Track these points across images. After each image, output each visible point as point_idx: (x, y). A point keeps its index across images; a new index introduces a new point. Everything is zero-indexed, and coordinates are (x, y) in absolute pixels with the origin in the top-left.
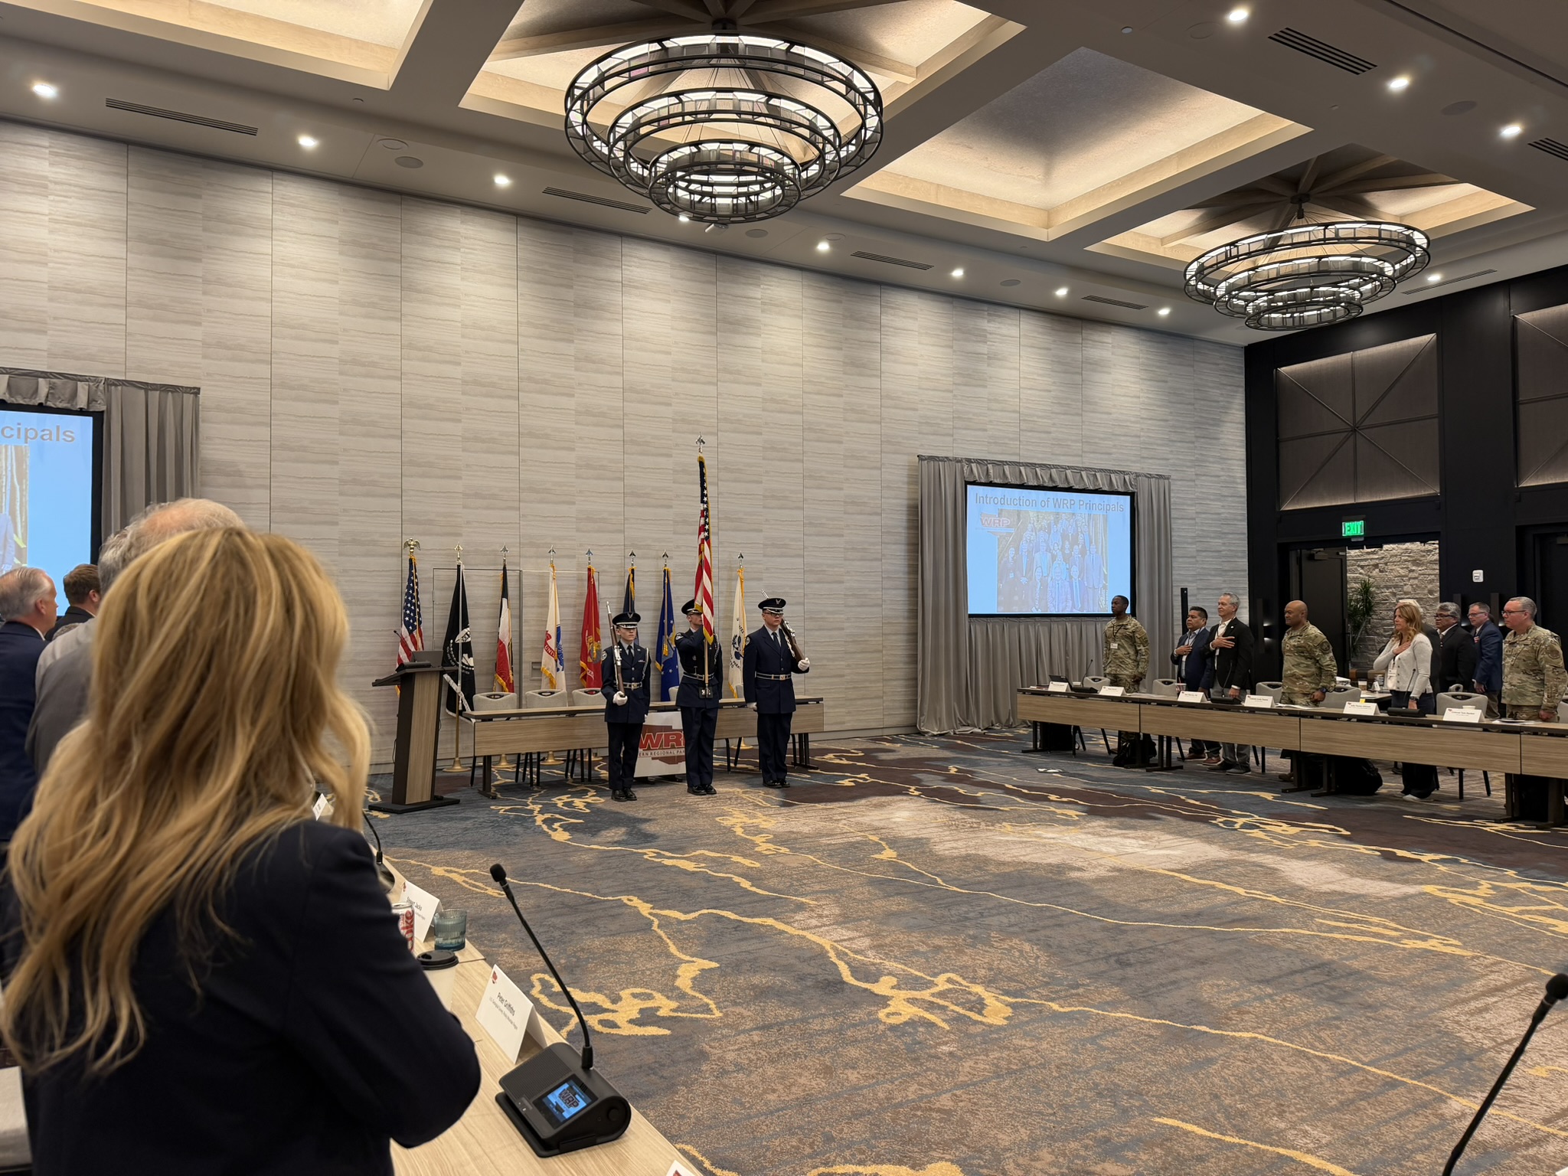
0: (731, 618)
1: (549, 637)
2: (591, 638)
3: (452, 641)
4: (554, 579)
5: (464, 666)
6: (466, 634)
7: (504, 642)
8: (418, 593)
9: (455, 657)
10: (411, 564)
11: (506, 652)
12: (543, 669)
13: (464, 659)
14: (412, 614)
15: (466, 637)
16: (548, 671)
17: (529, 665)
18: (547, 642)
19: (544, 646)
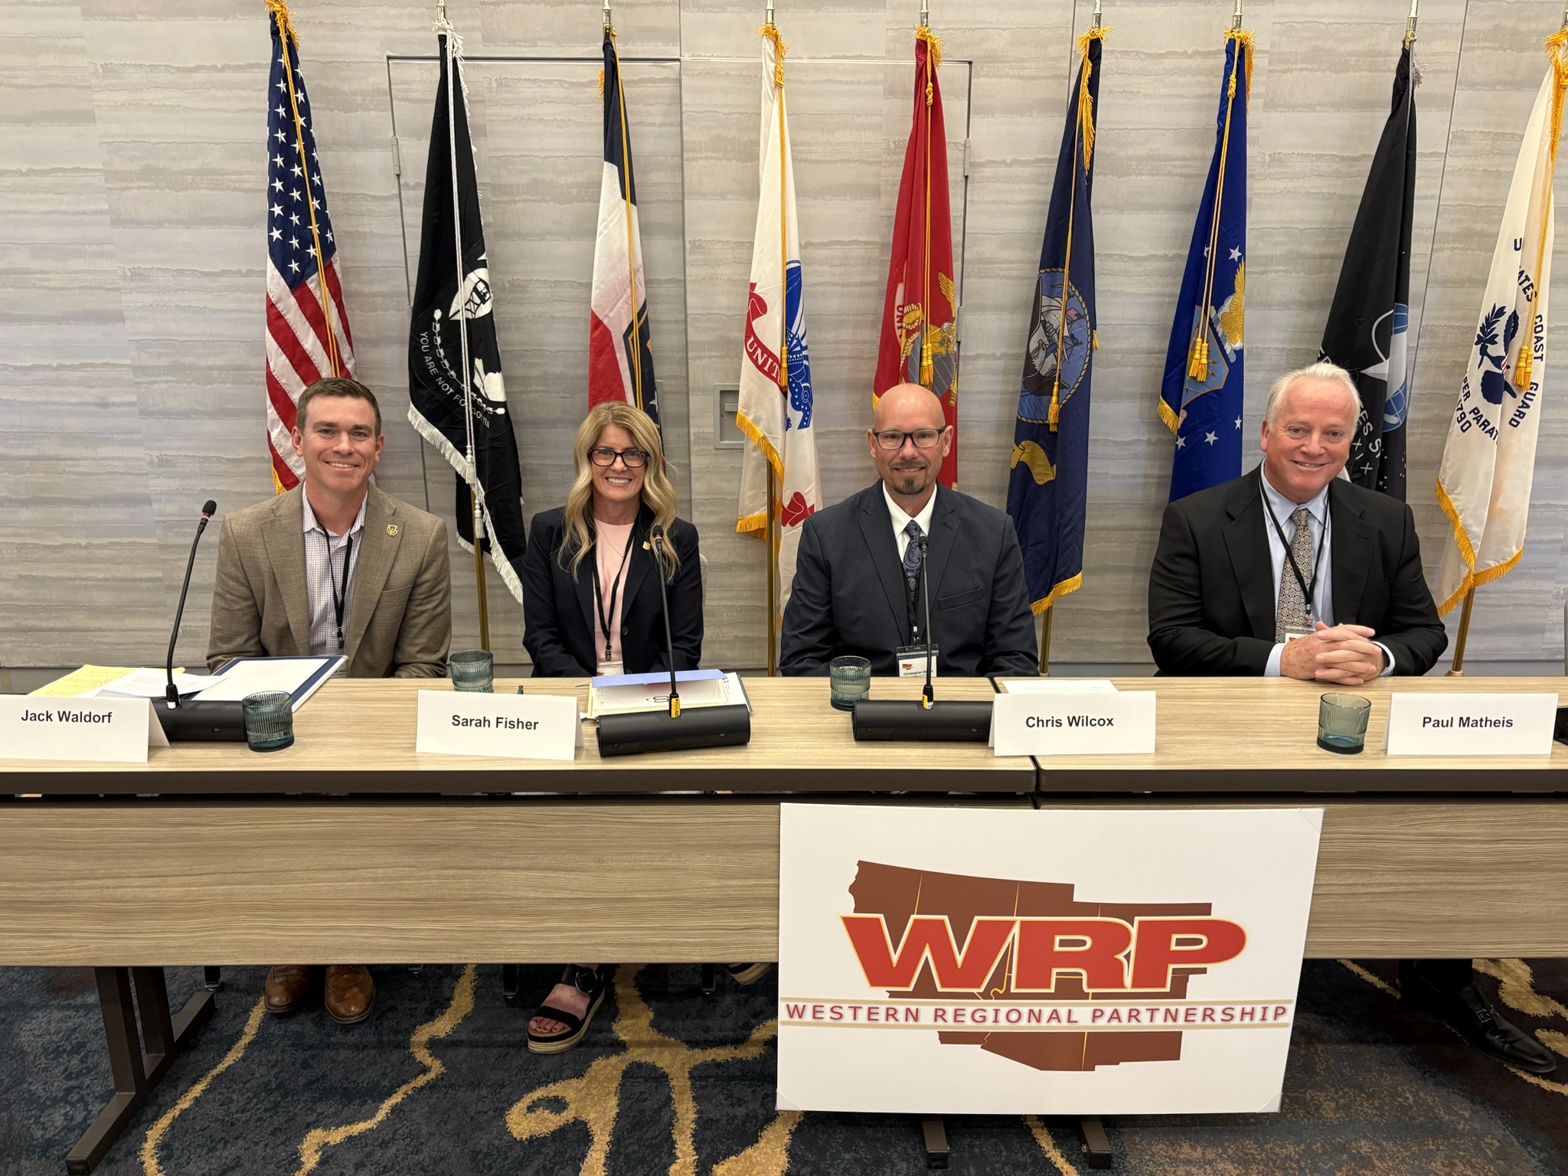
0: (1488, 241)
1: (758, 307)
2: (916, 314)
3: (438, 314)
4: (778, 86)
5: (480, 400)
6: (475, 289)
7: (605, 321)
8: (310, 144)
9: (451, 368)
10: (275, 32)
11: (618, 355)
12: (743, 419)
13: (476, 375)
14: (295, 219)
15: (477, 300)
16: (758, 429)
17: (712, 402)
18: (754, 323)
19: (747, 338)
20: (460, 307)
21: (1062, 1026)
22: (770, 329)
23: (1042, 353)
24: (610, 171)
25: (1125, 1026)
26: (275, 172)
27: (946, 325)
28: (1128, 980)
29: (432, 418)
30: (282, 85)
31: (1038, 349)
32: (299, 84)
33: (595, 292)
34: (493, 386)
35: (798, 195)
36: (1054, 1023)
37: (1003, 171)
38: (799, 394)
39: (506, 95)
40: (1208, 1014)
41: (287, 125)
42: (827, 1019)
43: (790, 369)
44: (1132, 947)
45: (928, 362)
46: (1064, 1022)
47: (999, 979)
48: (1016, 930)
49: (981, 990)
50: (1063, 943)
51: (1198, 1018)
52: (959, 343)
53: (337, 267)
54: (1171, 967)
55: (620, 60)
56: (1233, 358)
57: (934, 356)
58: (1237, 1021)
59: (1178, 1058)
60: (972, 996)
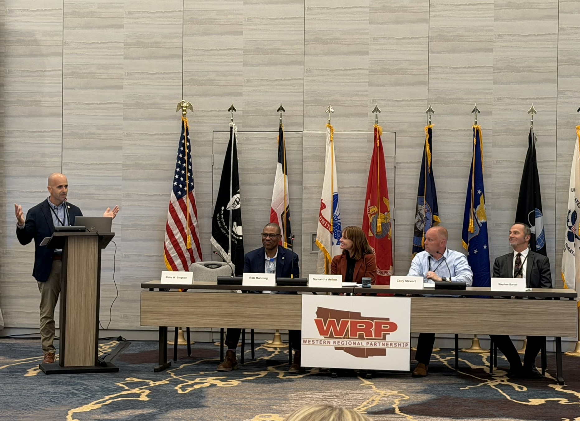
1: (323, 206)
3: (223, 208)
4: (331, 141)
5: (234, 235)
6: (236, 200)
7: (275, 211)
8: (189, 157)
9: (226, 225)
10: (183, 126)
11: (279, 221)
12: (317, 242)
13: (234, 227)
14: (182, 179)
15: (236, 203)
16: (322, 245)
17: (310, 237)
18: (322, 211)
19: (320, 216)
20: (230, 206)
21: (360, 346)
22: (327, 214)
23: (419, 223)
24: (279, 166)
25: (373, 347)
26: (178, 166)
27: (386, 213)
28: (373, 335)
29: (219, 241)
30: (183, 141)
31: (418, 222)
32: (188, 140)
33: (273, 202)
34: (239, 230)
35: (337, 172)
36: (359, 345)
37: (407, 165)
38: (336, 234)
39: (248, 142)
40: (391, 344)
41: (183, 152)
42: (311, 343)
43: (334, 226)
44: (374, 327)
45: (379, 225)
46: (361, 345)
47: (346, 335)
48: (349, 323)
49: (343, 337)
50: (359, 326)
51: (389, 345)
52: (394, 220)
53: (194, 193)
54: (382, 333)
55: (285, 131)
56: (481, 225)
57: (382, 223)
58: (397, 346)
59: (385, 355)
60: (341, 338)
